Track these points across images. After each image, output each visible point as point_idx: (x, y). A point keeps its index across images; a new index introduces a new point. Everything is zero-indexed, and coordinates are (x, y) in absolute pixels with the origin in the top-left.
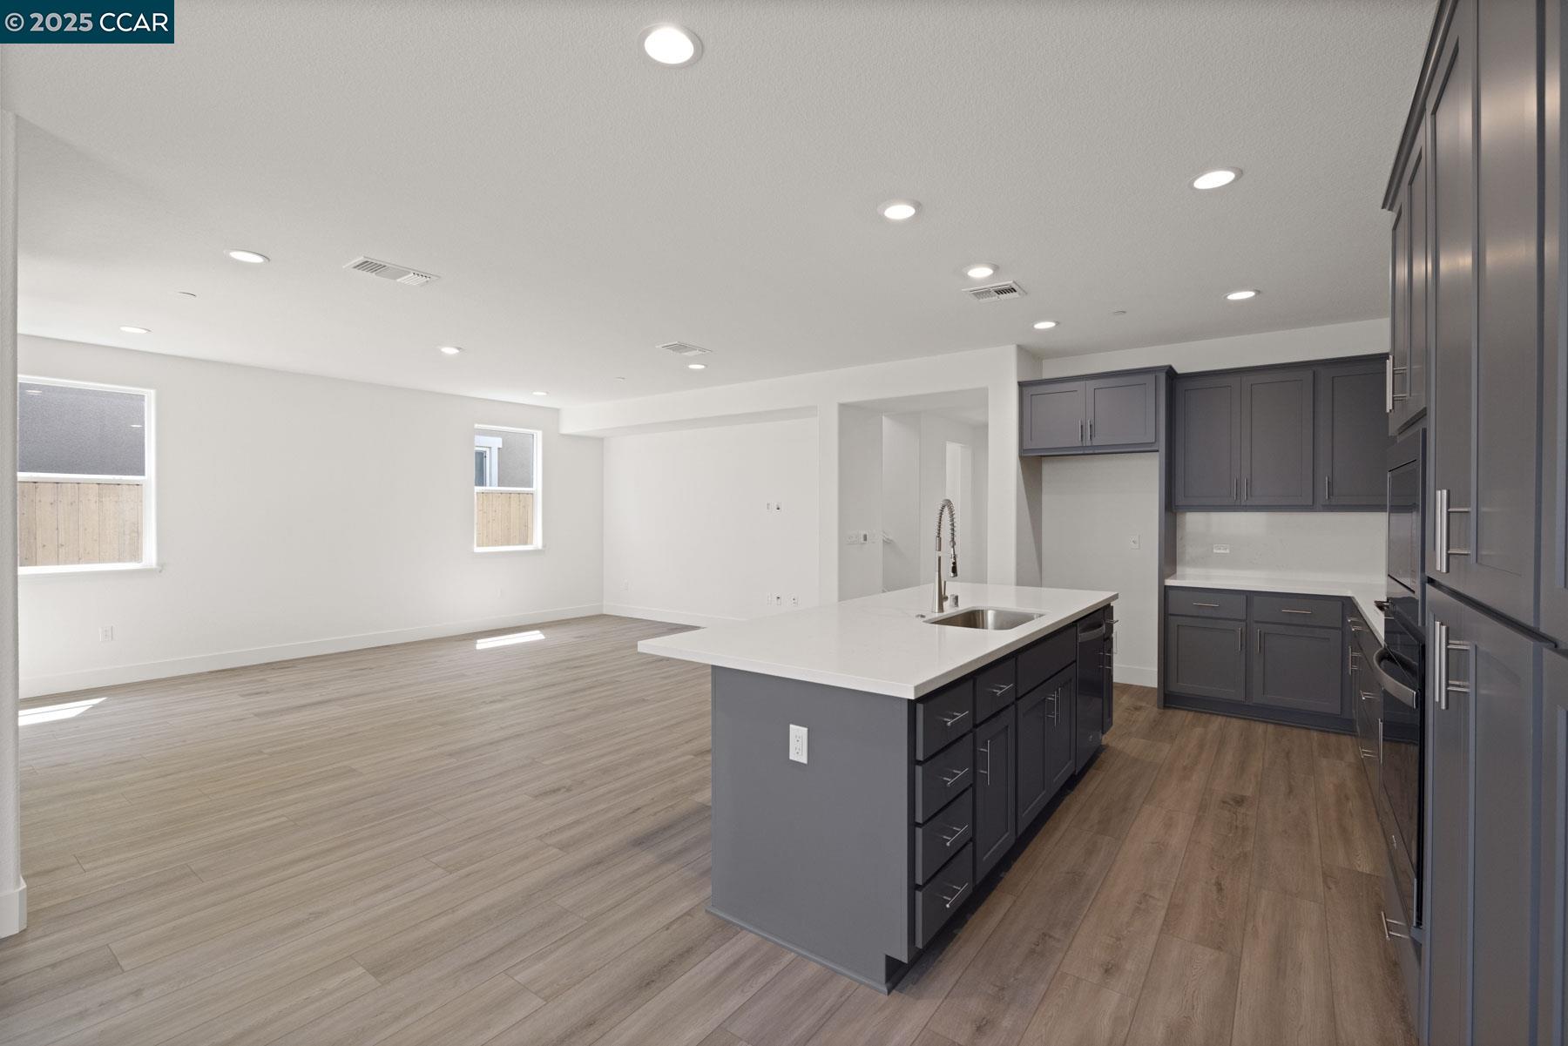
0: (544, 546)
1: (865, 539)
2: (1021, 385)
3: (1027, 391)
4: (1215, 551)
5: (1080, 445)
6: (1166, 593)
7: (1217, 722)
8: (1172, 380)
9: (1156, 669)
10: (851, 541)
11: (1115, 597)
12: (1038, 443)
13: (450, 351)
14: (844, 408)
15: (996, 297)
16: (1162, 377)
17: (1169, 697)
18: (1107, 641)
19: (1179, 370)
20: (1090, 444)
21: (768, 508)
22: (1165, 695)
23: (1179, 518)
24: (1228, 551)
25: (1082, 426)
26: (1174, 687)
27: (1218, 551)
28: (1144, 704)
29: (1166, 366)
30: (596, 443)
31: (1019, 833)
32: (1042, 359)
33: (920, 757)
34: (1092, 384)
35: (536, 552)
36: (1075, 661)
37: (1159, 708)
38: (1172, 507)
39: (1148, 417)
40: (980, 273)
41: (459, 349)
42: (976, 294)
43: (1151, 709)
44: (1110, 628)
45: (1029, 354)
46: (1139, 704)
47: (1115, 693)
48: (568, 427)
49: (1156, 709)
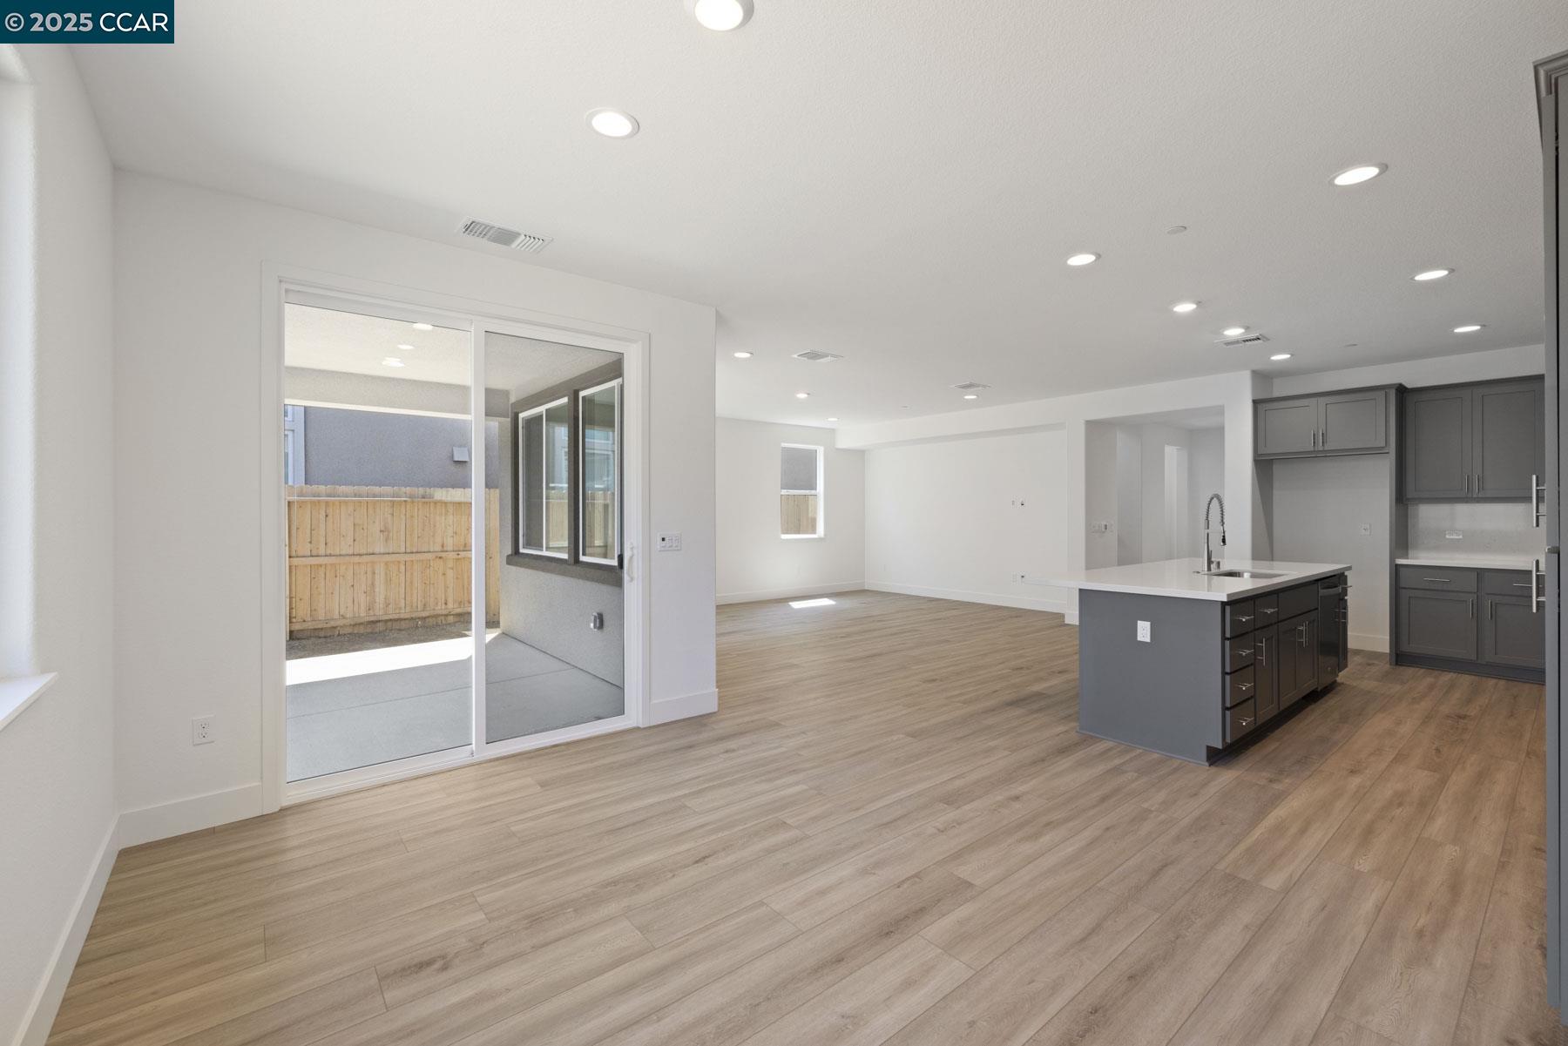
0: (825, 535)
1: (1106, 529)
2: (1255, 402)
3: (1259, 406)
4: (1447, 537)
5: (1312, 449)
6: (1396, 571)
7: (1447, 677)
8: (1403, 394)
9: (1387, 637)
10: (1094, 531)
11: (1349, 568)
12: (1272, 448)
13: (802, 396)
14: (1088, 423)
15: (1242, 344)
16: (1392, 394)
17: (1401, 657)
18: (1341, 601)
19: (1409, 385)
20: (1321, 449)
21: (1013, 504)
22: (1397, 655)
23: (1411, 509)
24: (1461, 537)
25: (1314, 435)
26: (1406, 648)
27: (1452, 537)
28: (1376, 662)
29: (1395, 384)
30: (860, 455)
31: (1282, 708)
32: (1272, 378)
33: (1228, 635)
34: (1323, 400)
35: (820, 539)
36: (1317, 609)
37: (1391, 664)
38: (1402, 499)
39: (1379, 426)
40: (1234, 332)
41: (808, 394)
42: (1225, 344)
43: (1385, 666)
44: (1345, 592)
45: (1262, 377)
46: (1371, 662)
47: (1349, 654)
48: (844, 442)
49: (1388, 666)
